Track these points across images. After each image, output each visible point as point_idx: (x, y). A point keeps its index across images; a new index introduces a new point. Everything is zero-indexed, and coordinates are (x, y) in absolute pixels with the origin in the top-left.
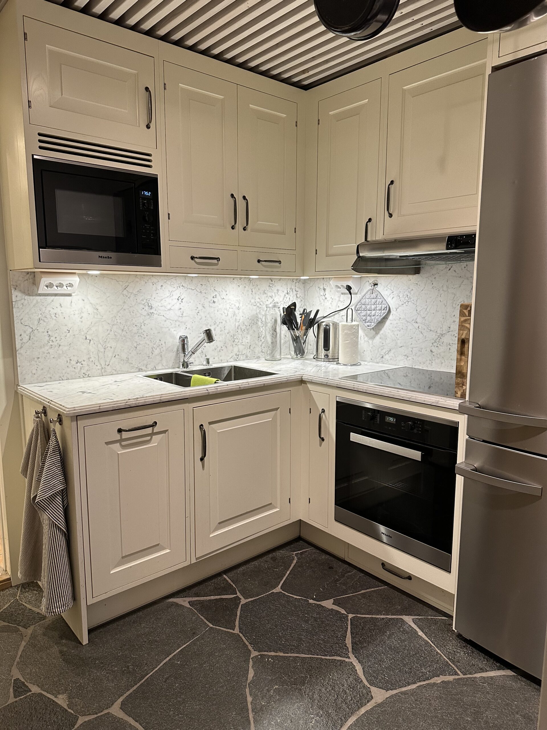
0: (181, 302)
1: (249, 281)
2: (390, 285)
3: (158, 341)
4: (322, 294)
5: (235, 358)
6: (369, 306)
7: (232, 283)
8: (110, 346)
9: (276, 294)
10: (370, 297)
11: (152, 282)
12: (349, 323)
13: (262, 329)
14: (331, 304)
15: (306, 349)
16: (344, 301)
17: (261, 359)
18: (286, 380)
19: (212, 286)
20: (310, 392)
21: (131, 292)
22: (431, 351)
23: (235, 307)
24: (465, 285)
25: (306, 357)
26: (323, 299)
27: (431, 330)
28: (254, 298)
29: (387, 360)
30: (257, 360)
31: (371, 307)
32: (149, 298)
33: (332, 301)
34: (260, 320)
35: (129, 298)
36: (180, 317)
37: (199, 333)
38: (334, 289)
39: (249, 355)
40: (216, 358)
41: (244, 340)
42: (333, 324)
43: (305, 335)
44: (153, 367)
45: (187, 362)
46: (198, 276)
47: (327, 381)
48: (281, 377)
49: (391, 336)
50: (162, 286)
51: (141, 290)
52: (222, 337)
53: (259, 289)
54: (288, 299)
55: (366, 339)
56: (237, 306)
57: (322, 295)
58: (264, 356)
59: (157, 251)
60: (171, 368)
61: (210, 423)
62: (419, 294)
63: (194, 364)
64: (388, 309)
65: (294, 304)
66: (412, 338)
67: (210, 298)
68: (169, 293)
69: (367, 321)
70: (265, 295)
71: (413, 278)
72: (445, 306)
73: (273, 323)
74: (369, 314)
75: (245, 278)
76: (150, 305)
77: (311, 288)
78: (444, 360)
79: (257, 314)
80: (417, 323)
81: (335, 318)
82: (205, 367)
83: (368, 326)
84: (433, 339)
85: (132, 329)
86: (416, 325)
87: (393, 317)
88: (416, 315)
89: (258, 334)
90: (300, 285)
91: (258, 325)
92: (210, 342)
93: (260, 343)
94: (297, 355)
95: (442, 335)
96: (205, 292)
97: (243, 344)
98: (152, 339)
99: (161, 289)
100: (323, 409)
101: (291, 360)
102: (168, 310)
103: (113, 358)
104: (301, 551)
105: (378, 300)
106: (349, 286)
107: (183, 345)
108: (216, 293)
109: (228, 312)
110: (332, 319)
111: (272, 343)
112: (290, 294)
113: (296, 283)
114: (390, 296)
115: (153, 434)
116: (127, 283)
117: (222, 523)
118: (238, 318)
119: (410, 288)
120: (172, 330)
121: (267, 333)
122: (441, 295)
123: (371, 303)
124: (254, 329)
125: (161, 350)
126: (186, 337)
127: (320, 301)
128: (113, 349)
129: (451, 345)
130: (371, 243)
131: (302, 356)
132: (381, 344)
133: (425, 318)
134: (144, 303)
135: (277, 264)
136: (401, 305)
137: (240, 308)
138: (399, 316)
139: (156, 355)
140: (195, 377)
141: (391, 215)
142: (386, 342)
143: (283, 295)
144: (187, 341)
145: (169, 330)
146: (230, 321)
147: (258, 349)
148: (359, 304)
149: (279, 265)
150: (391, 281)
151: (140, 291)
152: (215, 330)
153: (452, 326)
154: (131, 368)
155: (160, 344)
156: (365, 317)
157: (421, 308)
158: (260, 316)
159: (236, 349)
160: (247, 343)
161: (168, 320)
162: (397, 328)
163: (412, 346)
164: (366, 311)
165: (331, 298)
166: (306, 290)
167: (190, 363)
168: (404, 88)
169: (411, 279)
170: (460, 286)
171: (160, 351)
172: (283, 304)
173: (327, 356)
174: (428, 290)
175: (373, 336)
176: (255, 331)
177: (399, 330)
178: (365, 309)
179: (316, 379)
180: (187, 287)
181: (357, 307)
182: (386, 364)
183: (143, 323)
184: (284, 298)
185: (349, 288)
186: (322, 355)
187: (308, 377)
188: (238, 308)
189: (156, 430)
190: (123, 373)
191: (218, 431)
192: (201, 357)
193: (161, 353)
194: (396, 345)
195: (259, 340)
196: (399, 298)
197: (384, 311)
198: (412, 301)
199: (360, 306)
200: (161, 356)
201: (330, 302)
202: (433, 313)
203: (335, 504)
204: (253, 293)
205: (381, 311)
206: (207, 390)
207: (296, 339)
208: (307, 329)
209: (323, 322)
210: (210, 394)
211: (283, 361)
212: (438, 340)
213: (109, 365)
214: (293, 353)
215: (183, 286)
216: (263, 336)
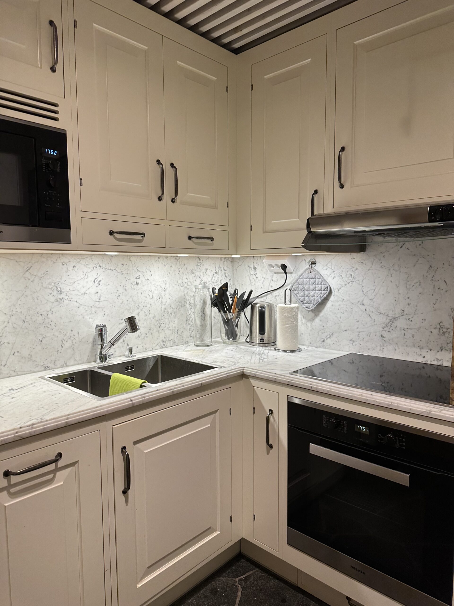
0: (98, 285)
1: (176, 260)
2: (330, 264)
3: (69, 332)
4: (252, 273)
5: (161, 345)
6: (307, 286)
7: (157, 262)
8: (7, 341)
9: (204, 273)
10: (309, 276)
11: (62, 261)
12: (288, 306)
13: (190, 312)
14: (263, 283)
15: (238, 332)
16: (277, 280)
17: (190, 344)
18: (225, 376)
19: (135, 266)
20: (253, 388)
21: (35, 274)
22: (382, 336)
23: (161, 289)
24: (421, 264)
25: (239, 341)
26: (253, 278)
27: (380, 313)
28: (181, 278)
29: (329, 345)
30: (185, 345)
31: (310, 288)
32: (58, 280)
33: (264, 281)
34: (188, 302)
35: (32, 281)
36: (96, 301)
37: (119, 320)
38: (267, 267)
39: (176, 340)
40: (140, 347)
41: (171, 324)
42: (268, 306)
43: (237, 318)
44: (63, 363)
45: (105, 355)
46: (118, 255)
47: (275, 376)
48: (220, 373)
49: (333, 318)
50: (74, 266)
51: (48, 271)
52: (147, 323)
53: (186, 269)
54: (216, 278)
55: (304, 321)
56: (163, 287)
57: (252, 275)
58: (193, 340)
59: (67, 225)
60: (85, 363)
61: (135, 443)
62: (365, 274)
63: (114, 356)
64: (329, 290)
65: (226, 285)
66: (358, 321)
67: (133, 279)
68: (83, 275)
69: (305, 302)
70: (193, 275)
71: (358, 257)
72: (397, 287)
73: (202, 304)
74: (308, 295)
75: (172, 256)
76: (59, 289)
77: (239, 266)
78: (398, 347)
79: (184, 295)
80: (364, 305)
81: (268, 298)
82: (127, 359)
83: (307, 308)
84: (384, 323)
85: (36, 319)
86: (363, 308)
87: (335, 298)
88: (363, 296)
89: (187, 317)
90: (228, 263)
91: (186, 307)
92: (133, 332)
93: (189, 327)
94: (229, 340)
95: (395, 319)
96: (126, 273)
97: (170, 328)
98: (61, 329)
99: (73, 270)
100: (270, 410)
101: (223, 344)
102: (83, 294)
103: (11, 356)
104: (245, 576)
105: (317, 280)
106: (284, 265)
107: (101, 335)
108: (140, 274)
109: (153, 295)
110: (264, 299)
111: (201, 326)
112: (218, 273)
113: (224, 262)
114: (331, 275)
115: (58, 469)
116: (31, 263)
117: (152, 567)
118: (164, 301)
119: (354, 268)
120: (87, 317)
121: (196, 316)
122: (392, 275)
123: (309, 283)
124: (181, 312)
125: (72, 342)
126: (105, 326)
127: (251, 281)
128: (10, 345)
129: (406, 330)
130: (317, 217)
131: (234, 341)
132: (322, 327)
133: (374, 300)
134: (52, 287)
135: (209, 241)
136: (344, 285)
137: (166, 290)
138: (341, 297)
139: (67, 349)
140: (116, 376)
141: (342, 186)
142: (328, 325)
143: (211, 274)
144: (106, 330)
145: (83, 317)
146: (155, 304)
147: (186, 334)
148: (295, 284)
149: (211, 242)
150: (332, 260)
151: (46, 273)
152: (138, 315)
153: (406, 309)
154: (35, 367)
155: (72, 335)
156: (302, 298)
157: (368, 289)
158: (188, 298)
159: (162, 335)
160: (174, 328)
161: (83, 306)
162: (340, 310)
163: (358, 330)
164: (303, 291)
165: (263, 277)
166: (234, 268)
167: (109, 356)
168: (355, 43)
169: (355, 257)
170: (415, 265)
171: (72, 344)
172: (212, 284)
173: (263, 341)
174: (376, 269)
175: (312, 318)
176: (182, 314)
177: (342, 312)
178: (303, 290)
179: (260, 373)
180: (106, 267)
181: (293, 287)
182: (328, 348)
183: (50, 311)
184: (212, 277)
185: (284, 267)
186: (256, 339)
187: (251, 371)
188: (165, 290)
189: (61, 463)
190: (24, 374)
191: (145, 452)
192: (121, 346)
193: (73, 346)
194: (339, 329)
195: (188, 324)
196: (341, 277)
197: (324, 291)
198: (357, 281)
199: (297, 286)
200: (73, 349)
201: (262, 281)
202: (383, 295)
203: (289, 525)
204: (180, 273)
205: (321, 291)
206: (131, 401)
207: (227, 322)
208: (239, 312)
209: (257, 304)
210: (135, 405)
211: (215, 347)
212: (389, 324)
213: (6, 365)
214: (224, 335)
215: (100, 266)
216: (191, 319)
